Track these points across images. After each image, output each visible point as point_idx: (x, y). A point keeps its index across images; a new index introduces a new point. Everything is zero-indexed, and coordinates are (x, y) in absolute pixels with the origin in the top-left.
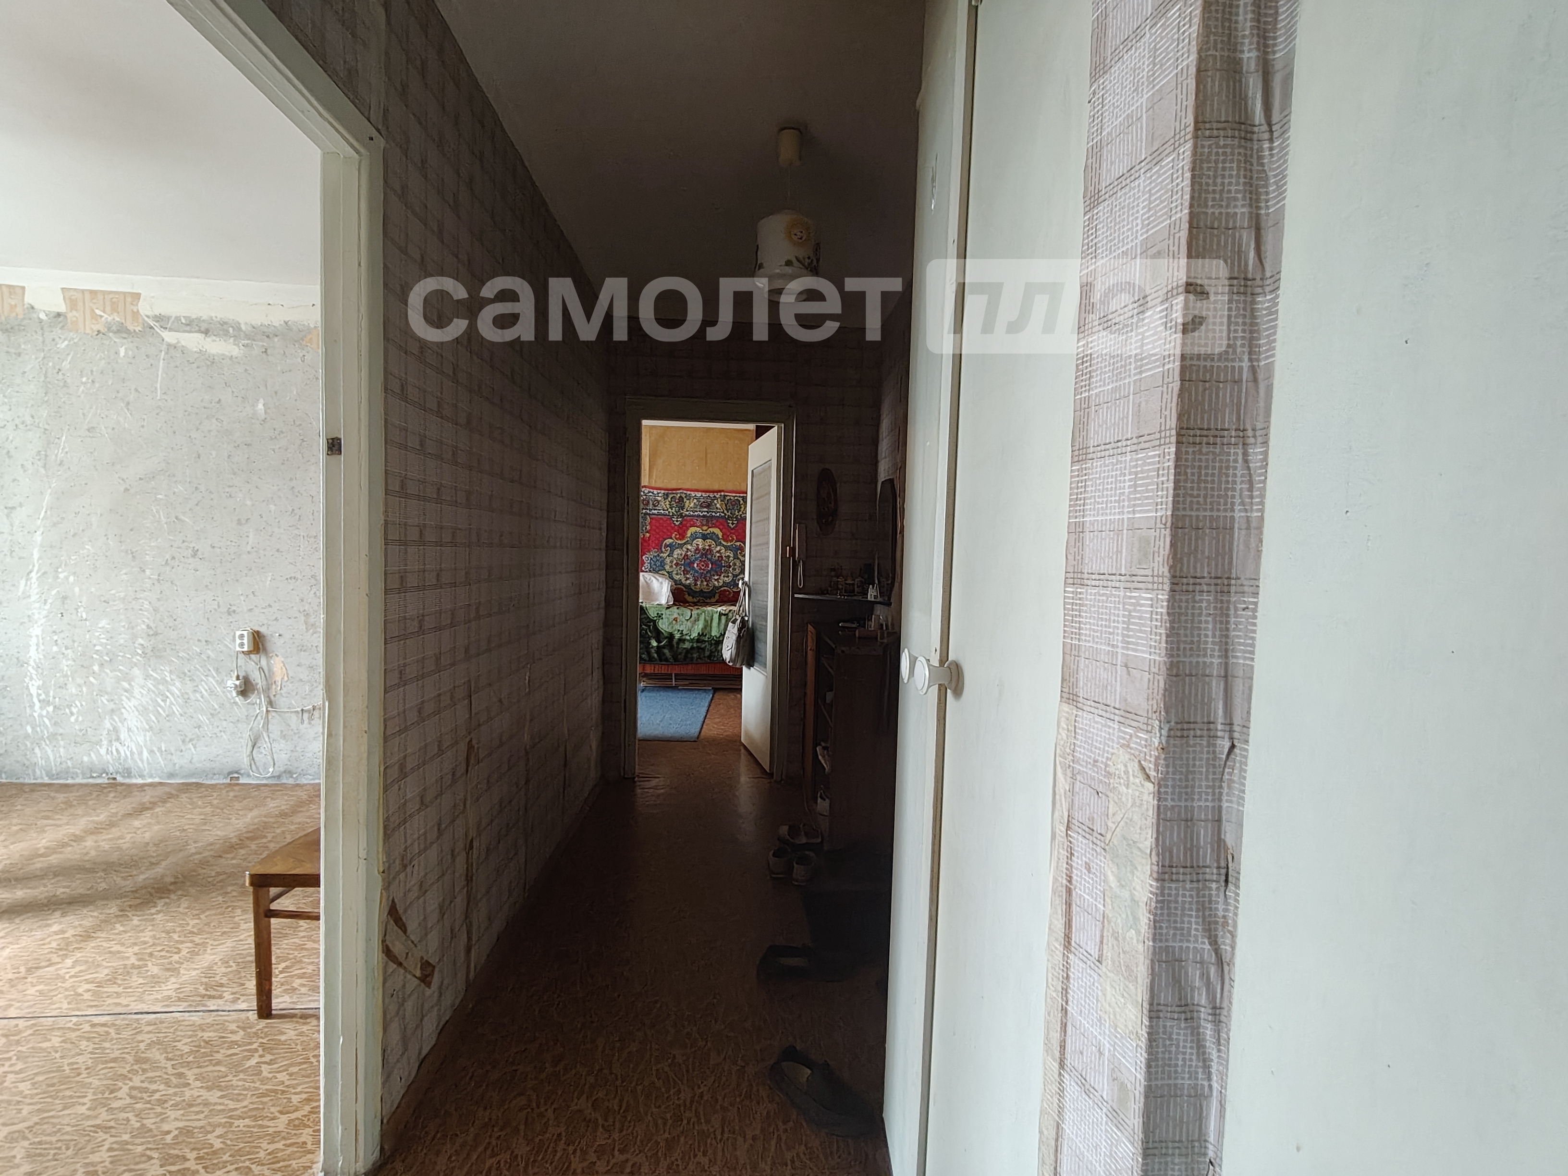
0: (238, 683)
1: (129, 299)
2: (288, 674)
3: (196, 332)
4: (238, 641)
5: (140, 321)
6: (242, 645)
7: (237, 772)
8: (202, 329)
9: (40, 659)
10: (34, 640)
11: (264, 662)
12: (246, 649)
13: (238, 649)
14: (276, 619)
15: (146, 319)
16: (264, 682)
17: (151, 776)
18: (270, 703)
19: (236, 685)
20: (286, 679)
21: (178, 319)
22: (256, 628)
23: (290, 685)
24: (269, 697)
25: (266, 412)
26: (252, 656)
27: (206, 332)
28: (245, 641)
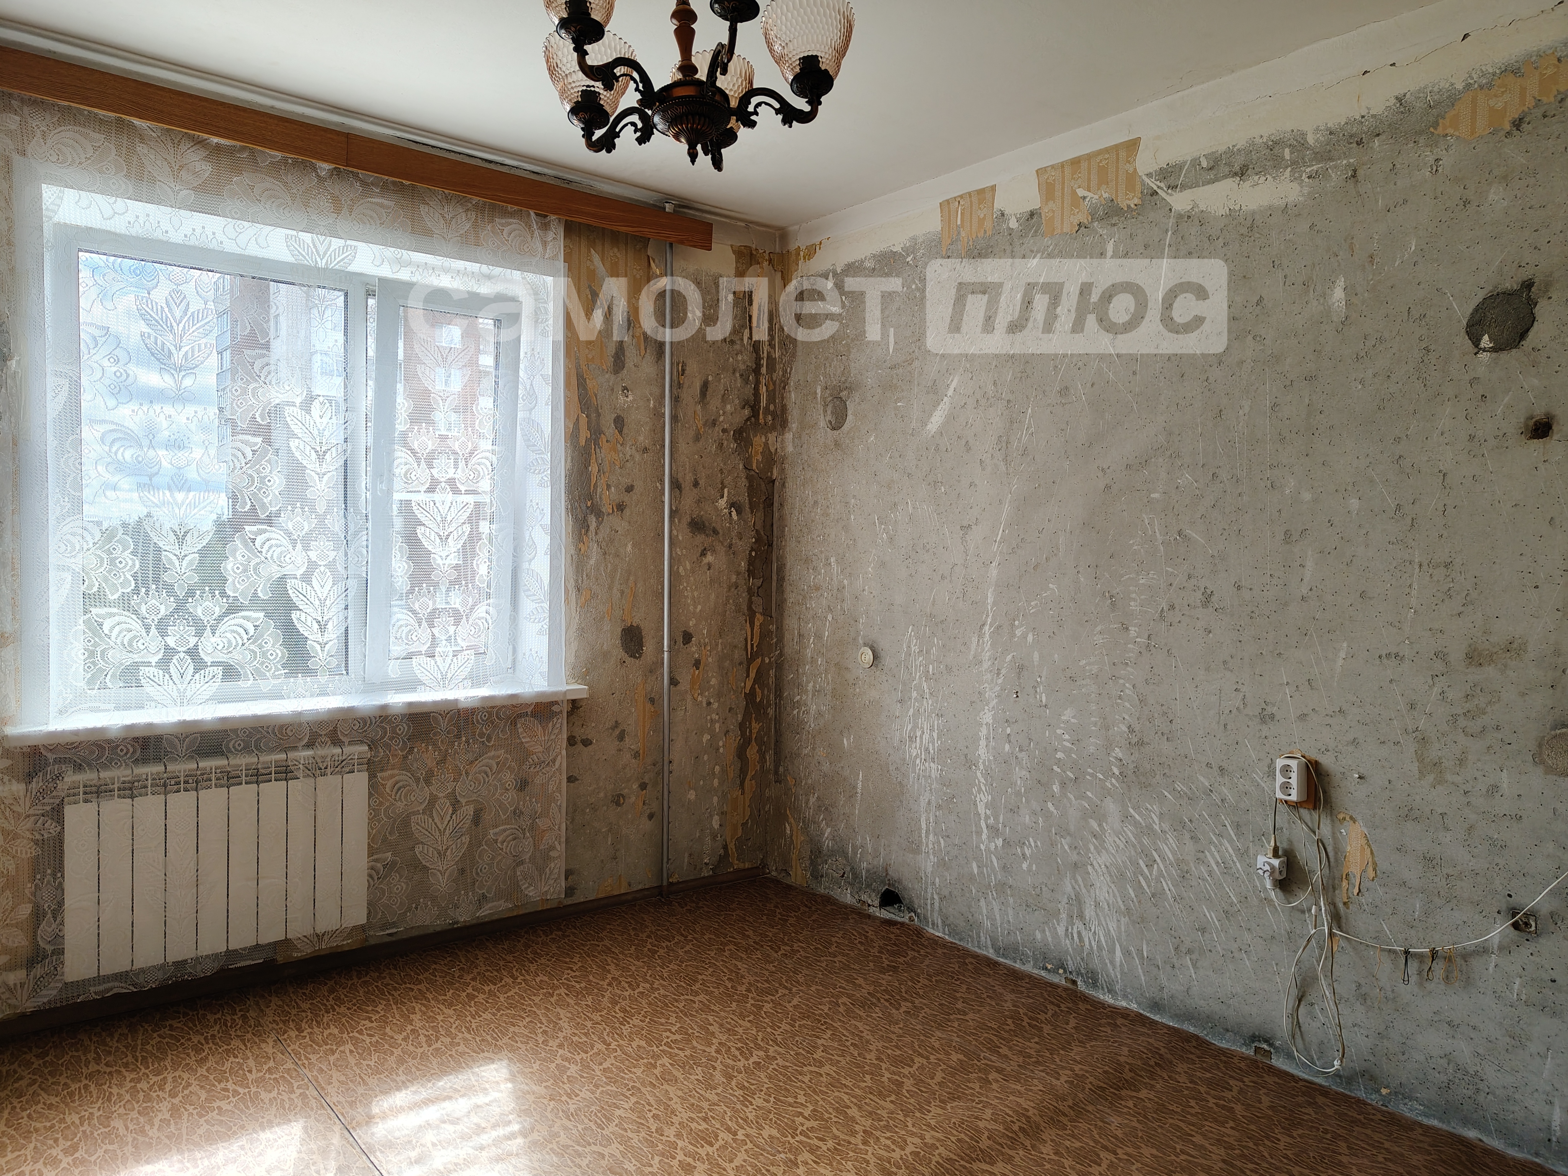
0: (1276, 862)
1: (1123, 154)
2: (1375, 865)
3: (1225, 177)
4: (1280, 779)
5: (1138, 187)
6: (1286, 787)
7: (1266, 1041)
8: (1237, 168)
9: (989, 760)
10: (984, 731)
11: (1326, 830)
12: (1294, 797)
13: (1279, 795)
14: (1354, 742)
15: (1147, 180)
16: (1326, 871)
17: (1125, 997)
18: (1336, 918)
19: (1273, 867)
20: (1371, 874)
21: (1196, 162)
22: (1314, 755)
23: (1381, 891)
24: (1334, 905)
25: (1348, 304)
26: (1304, 812)
27: (1242, 173)
28: (1294, 781)
